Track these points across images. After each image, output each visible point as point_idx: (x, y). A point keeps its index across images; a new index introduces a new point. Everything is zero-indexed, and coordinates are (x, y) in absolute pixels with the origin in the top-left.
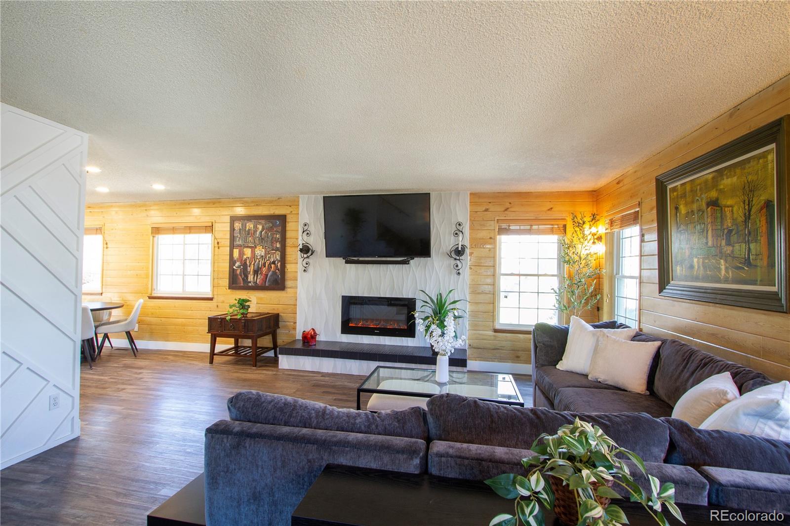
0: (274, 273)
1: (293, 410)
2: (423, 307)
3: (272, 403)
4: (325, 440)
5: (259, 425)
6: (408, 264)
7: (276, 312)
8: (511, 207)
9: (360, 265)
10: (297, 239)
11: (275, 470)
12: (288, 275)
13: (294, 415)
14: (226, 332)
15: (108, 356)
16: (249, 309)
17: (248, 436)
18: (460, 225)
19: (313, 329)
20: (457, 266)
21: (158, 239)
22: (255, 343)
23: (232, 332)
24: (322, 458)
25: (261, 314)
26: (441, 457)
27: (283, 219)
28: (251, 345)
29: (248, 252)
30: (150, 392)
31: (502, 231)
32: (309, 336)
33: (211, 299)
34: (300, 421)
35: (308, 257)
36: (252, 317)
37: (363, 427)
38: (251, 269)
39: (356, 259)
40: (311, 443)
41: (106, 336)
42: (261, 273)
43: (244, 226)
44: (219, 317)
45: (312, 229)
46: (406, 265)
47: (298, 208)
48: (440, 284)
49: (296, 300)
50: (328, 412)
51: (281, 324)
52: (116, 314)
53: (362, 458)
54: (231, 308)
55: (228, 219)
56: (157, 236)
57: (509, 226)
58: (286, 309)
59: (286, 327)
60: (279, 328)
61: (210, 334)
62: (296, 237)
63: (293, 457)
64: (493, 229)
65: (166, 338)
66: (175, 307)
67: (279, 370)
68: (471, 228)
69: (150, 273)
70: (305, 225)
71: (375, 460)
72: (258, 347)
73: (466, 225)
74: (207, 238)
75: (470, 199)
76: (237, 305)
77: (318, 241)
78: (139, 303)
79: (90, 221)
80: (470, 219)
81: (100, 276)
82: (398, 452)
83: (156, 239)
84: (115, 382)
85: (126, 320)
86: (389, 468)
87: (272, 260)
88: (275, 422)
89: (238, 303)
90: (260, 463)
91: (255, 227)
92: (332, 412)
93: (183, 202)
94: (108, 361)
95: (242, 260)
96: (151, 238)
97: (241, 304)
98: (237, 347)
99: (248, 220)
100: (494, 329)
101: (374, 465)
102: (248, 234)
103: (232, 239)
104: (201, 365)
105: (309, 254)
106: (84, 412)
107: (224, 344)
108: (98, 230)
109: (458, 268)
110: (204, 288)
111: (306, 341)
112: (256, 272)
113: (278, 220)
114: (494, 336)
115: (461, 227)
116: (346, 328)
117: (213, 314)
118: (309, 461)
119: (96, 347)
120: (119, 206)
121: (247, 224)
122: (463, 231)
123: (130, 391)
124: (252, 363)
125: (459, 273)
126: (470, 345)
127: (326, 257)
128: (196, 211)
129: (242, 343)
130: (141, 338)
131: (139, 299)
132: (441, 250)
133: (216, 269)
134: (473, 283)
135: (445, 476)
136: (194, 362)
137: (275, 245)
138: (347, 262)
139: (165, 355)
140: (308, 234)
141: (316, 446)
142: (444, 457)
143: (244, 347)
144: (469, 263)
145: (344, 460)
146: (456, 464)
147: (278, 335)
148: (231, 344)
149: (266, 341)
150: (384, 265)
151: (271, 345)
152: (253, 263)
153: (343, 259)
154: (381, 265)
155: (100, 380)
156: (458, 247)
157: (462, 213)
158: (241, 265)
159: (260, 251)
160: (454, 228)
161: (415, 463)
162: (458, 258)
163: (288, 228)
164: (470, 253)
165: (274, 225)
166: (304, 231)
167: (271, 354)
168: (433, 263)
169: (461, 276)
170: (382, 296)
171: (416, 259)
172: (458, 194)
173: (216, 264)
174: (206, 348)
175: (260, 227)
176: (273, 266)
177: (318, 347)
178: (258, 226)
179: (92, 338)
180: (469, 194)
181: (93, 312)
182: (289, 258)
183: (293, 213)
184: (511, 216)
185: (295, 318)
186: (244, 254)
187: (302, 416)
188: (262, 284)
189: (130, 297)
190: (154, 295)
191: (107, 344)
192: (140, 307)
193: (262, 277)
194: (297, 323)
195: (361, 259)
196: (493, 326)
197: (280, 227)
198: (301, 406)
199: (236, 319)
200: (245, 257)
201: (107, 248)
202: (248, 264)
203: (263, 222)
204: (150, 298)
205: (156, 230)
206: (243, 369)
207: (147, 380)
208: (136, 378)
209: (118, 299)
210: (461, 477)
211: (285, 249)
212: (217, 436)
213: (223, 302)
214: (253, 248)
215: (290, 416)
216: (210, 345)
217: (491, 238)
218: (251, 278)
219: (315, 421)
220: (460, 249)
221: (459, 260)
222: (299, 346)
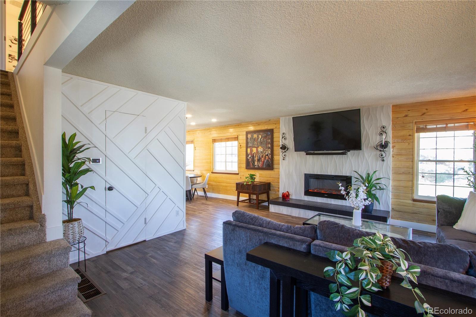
0: (268, 161)
1: (257, 220)
2: (357, 182)
3: (249, 216)
4: (266, 232)
5: (242, 223)
6: (346, 154)
7: (268, 182)
8: (428, 112)
9: (315, 156)
10: (279, 142)
11: (247, 242)
12: (275, 162)
13: (257, 222)
14: (244, 191)
15: (197, 199)
16: (255, 179)
17: (237, 227)
18: (384, 128)
19: (288, 192)
20: (382, 155)
21: (215, 145)
22: (257, 197)
23: (247, 191)
24: (265, 239)
25: (261, 182)
26: (317, 246)
27: (272, 131)
28: (256, 198)
29: (254, 150)
30: (212, 216)
31: (419, 130)
32: (285, 195)
33: (238, 174)
34: (259, 225)
35: (285, 152)
36: (257, 184)
37: (285, 230)
38: (256, 159)
39: (312, 152)
40: (261, 232)
41: (195, 190)
42: (261, 161)
43: (252, 136)
44: (241, 183)
45: (287, 136)
46: (345, 155)
47: (280, 125)
48: (369, 166)
49: (279, 175)
50: (271, 222)
51: (271, 188)
52: (199, 180)
53: (281, 241)
54: (246, 178)
55: (245, 133)
56: (214, 143)
57: (426, 126)
58: (274, 180)
59: (274, 190)
60: (270, 190)
61: (237, 191)
62: (279, 141)
63: (253, 237)
64: (412, 128)
65: (219, 192)
66: (222, 177)
67: (269, 212)
68: (394, 129)
69: (212, 161)
70: (284, 134)
71: (286, 243)
72: (259, 200)
73: (389, 127)
74: (235, 143)
75: (392, 110)
76: (249, 177)
77: (290, 143)
78: (208, 175)
79: (188, 138)
80: (393, 123)
81: (193, 163)
82: (296, 241)
83: (214, 145)
84: (199, 210)
85: (203, 182)
86: (292, 247)
87: (267, 154)
88: (249, 223)
89: (250, 176)
90: (242, 238)
91: (258, 137)
92: (273, 222)
93: (224, 126)
94: (197, 201)
95: (252, 154)
96: (212, 144)
97: (251, 177)
98: (250, 199)
99: (254, 133)
100: (413, 199)
101: (286, 245)
102: (255, 140)
103: (247, 143)
104: (233, 206)
105: (286, 150)
106: (187, 220)
107: (244, 197)
108: (192, 142)
109: (383, 157)
110: (234, 168)
111: (284, 198)
112: (259, 160)
113: (270, 132)
114: (413, 204)
115: (385, 129)
116: (307, 193)
117: (238, 181)
118: (260, 240)
119: (192, 195)
120: (200, 130)
121: (254, 135)
122: (386, 132)
123: (204, 214)
124: (256, 207)
125: (383, 160)
126: (393, 209)
127: (295, 151)
128: (231, 130)
129: (252, 197)
130: (209, 192)
131: (207, 173)
132: (370, 145)
133: (240, 159)
134: (396, 167)
135: (318, 255)
136: (230, 205)
137: (268, 146)
138: (307, 154)
139: (218, 200)
140: (285, 139)
141: (262, 234)
142: (318, 246)
143: (253, 199)
144: (391, 153)
145: (273, 241)
146: (323, 250)
147: (270, 194)
148: (247, 197)
149: (263, 197)
150: (330, 155)
151: (266, 199)
152: (257, 156)
153: (305, 152)
154: (329, 155)
155: (193, 208)
156: (382, 143)
157: (386, 120)
158: (251, 157)
159: (260, 149)
160: (379, 130)
161: (304, 247)
162: (382, 150)
163: (274, 136)
164: (392, 146)
165: (267, 135)
166: (283, 138)
167: (266, 204)
168: (364, 154)
169: (385, 162)
170: (329, 174)
171: (351, 151)
172: (383, 107)
173: (240, 156)
174: (235, 198)
175: (260, 136)
176: (267, 157)
177: (290, 202)
178: (259, 136)
179: (191, 190)
180: (391, 107)
181: (191, 178)
182: (275, 152)
183: (277, 127)
184: (426, 118)
185: (279, 185)
186: (252, 151)
187: (260, 222)
188: (262, 166)
189: (204, 172)
190: (214, 172)
191: (196, 193)
192: (208, 177)
193: (262, 163)
194: (280, 188)
195: (316, 152)
196: (412, 198)
197: (270, 136)
198: (260, 219)
199: (249, 184)
200: (253, 152)
201: (195, 150)
202: (255, 156)
203: (262, 133)
204: (212, 173)
205: (214, 141)
206: (252, 210)
207: (211, 210)
208: (206, 209)
209: (200, 173)
210: (325, 257)
211: (273, 148)
212: (227, 225)
213: (243, 176)
214: (257, 148)
215: (255, 222)
216: (237, 197)
217: (410, 135)
218: (256, 163)
219: (265, 225)
220: (383, 144)
221: (383, 151)
222: (281, 200)
